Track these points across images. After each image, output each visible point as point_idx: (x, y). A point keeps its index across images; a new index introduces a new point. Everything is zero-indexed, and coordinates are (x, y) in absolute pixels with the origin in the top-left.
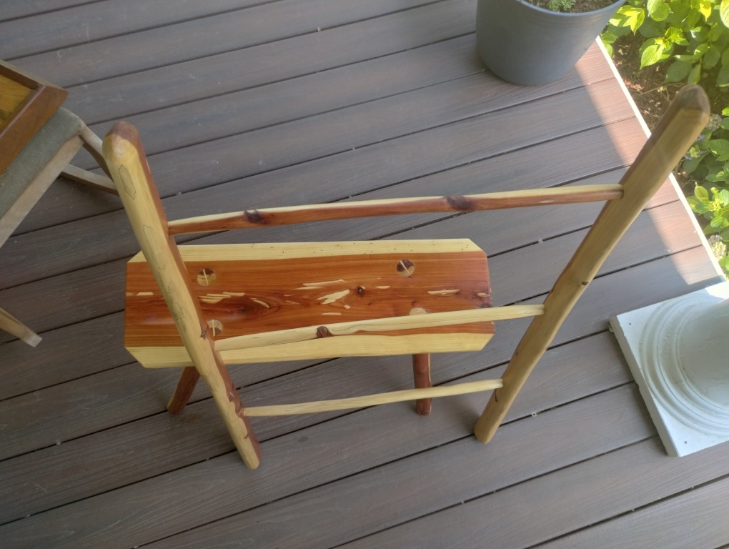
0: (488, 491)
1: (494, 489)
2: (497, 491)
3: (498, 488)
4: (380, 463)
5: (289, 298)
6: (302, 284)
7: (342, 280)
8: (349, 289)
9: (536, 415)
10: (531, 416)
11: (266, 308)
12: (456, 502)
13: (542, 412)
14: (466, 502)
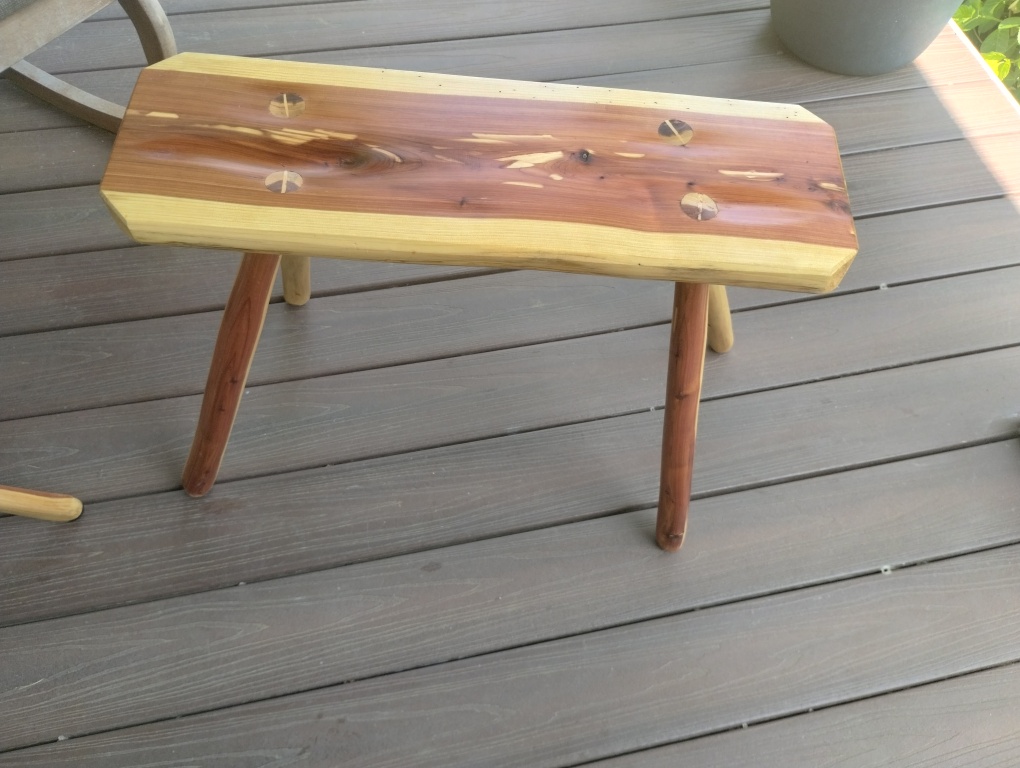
0: (798, 708)
1: (810, 705)
2: (816, 710)
3: (818, 704)
4: (579, 629)
5: (441, 152)
6: (471, 133)
7: (549, 136)
8: (563, 151)
9: (889, 573)
10: (879, 572)
11: (394, 161)
12: (732, 724)
13: (902, 567)
14: (750, 725)
